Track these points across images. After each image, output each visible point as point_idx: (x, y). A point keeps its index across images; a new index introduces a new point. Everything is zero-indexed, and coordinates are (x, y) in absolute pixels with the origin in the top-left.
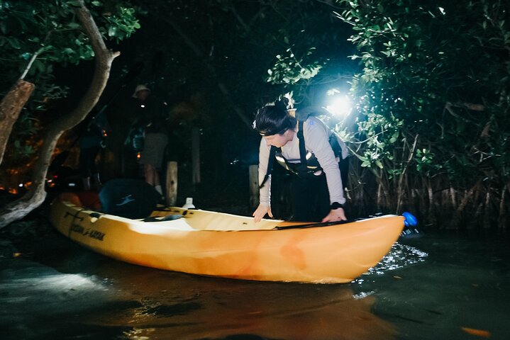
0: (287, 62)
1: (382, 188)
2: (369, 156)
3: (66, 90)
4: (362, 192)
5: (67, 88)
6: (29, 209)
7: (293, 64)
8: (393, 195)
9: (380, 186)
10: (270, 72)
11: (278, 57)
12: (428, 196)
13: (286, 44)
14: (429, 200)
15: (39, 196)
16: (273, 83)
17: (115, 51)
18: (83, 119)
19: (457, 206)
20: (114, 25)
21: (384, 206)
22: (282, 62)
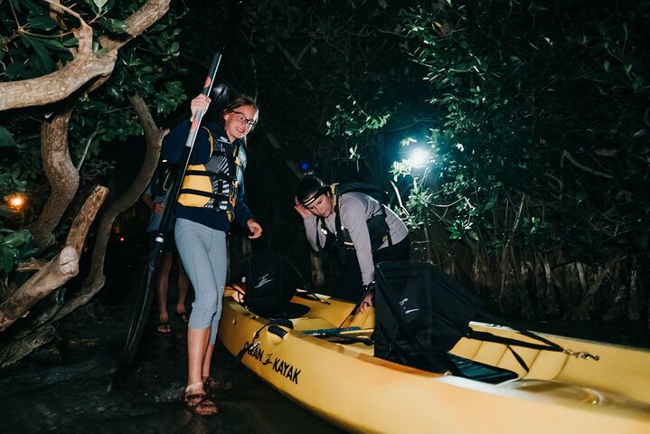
0: (348, 111)
1: (479, 262)
2: (459, 225)
3: (113, 165)
4: (453, 267)
5: (114, 162)
6: (91, 295)
7: (356, 113)
8: (495, 271)
9: (476, 259)
10: (328, 124)
11: (338, 107)
12: (545, 273)
13: (347, 90)
14: (546, 279)
15: (99, 281)
16: (333, 136)
17: (164, 129)
18: (136, 200)
19: (588, 287)
20: (162, 101)
21: (484, 284)
22: (342, 113)
